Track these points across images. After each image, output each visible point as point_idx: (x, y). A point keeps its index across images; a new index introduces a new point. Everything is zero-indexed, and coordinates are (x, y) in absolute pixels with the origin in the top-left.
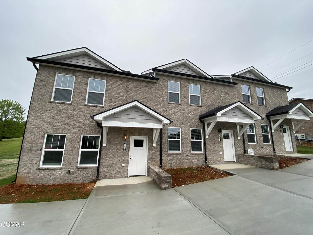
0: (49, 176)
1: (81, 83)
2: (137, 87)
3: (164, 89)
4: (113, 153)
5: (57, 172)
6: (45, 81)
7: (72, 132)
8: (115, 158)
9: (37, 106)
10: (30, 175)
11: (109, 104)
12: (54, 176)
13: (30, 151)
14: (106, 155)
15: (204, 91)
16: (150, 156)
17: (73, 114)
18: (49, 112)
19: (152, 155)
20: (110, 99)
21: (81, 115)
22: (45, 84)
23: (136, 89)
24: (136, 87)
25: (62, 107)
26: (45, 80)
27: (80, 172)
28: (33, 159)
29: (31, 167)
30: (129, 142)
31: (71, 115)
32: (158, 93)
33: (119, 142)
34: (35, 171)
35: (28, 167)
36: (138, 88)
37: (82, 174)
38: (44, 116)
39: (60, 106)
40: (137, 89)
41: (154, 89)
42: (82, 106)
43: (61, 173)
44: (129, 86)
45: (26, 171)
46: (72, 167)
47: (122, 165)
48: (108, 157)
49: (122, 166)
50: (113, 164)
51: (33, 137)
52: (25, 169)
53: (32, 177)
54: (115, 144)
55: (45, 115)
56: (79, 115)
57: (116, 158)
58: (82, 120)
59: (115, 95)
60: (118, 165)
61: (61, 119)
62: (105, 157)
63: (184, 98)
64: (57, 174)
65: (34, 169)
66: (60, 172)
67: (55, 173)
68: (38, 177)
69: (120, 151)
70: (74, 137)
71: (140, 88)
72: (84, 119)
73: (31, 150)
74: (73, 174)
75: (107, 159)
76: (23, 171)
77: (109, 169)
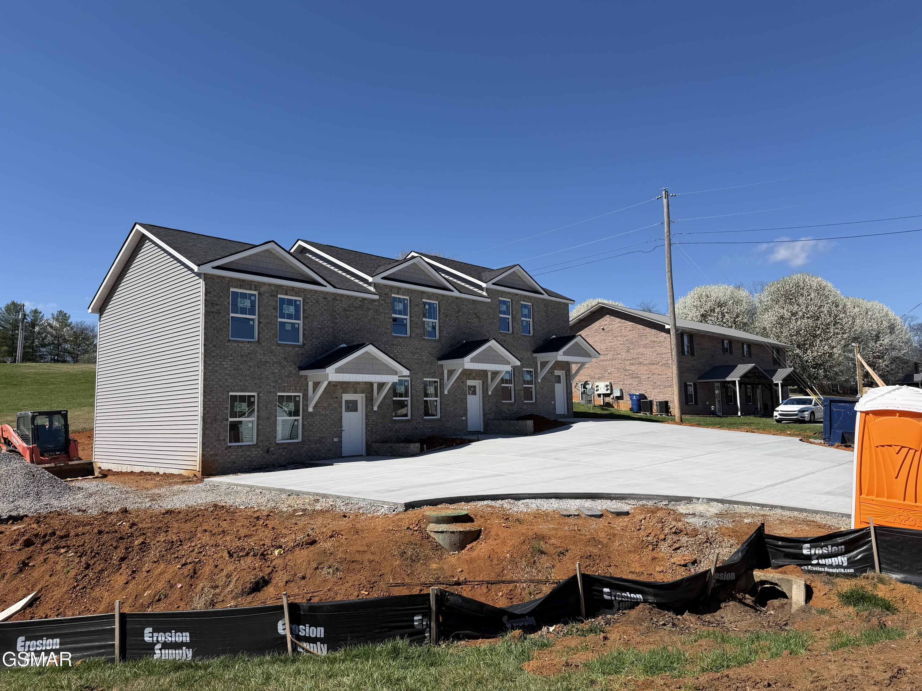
0: (243, 459)
1: (269, 306)
2: (348, 309)
3: (386, 311)
4: (322, 422)
5: (253, 453)
6: (219, 305)
7: (265, 390)
8: (324, 430)
9: (213, 349)
10: (218, 458)
11: (310, 342)
12: (250, 459)
13: (214, 422)
14: (312, 426)
15: (444, 313)
16: (370, 426)
17: (263, 360)
18: (231, 358)
19: (373, 424)
20: (311, 333)
21: (274, 362)
22: (219, 310)
23: (347, 312)
24: (346, 310)
25: (248, 348)
26: (217, 303)
27: (281, 451)
28: (219, 434)
29: (218, 446)
30: (341, 405)
31: (261, 362)
32: (379, 319)
33: (329, 405)
34: (224, 451)
35: (215, 446)
36: (349, 311)
37: (284, 453)
38: (226, 366)
39: (245, 348)
40: (349, 313)
41: (372, 312)
42: (274, 347)
43: (258, 453)
44: (337, 309)
45: (213, 452)
46: (270, 443)
47: (334, 439)
48: (315, 428)
49: (335, 441)
50: (322, 438)
51: (215, 400)
52: (211, 450)
53: (221, 461)
54: (323, 408)
55: (225, 363)
56: (272, 363)
57: (326, 429)
58: (276, 371)
59: (318, 326)
60: (328, 440)
61: (249, 370)
62: (312, 427)
63: (415, 328)
64: (253, 456)
65: (222, 449)
66: (256, 453)
67: (250, 453)
68: (229, 460)
69: (330, 418)
70: (269, 397)
71: (352, 311)
72: (279, 368)
73: (216, 420)
74: (273, 454)
75: (314, 430)
76: (208, 452)
77: (317, 446)
